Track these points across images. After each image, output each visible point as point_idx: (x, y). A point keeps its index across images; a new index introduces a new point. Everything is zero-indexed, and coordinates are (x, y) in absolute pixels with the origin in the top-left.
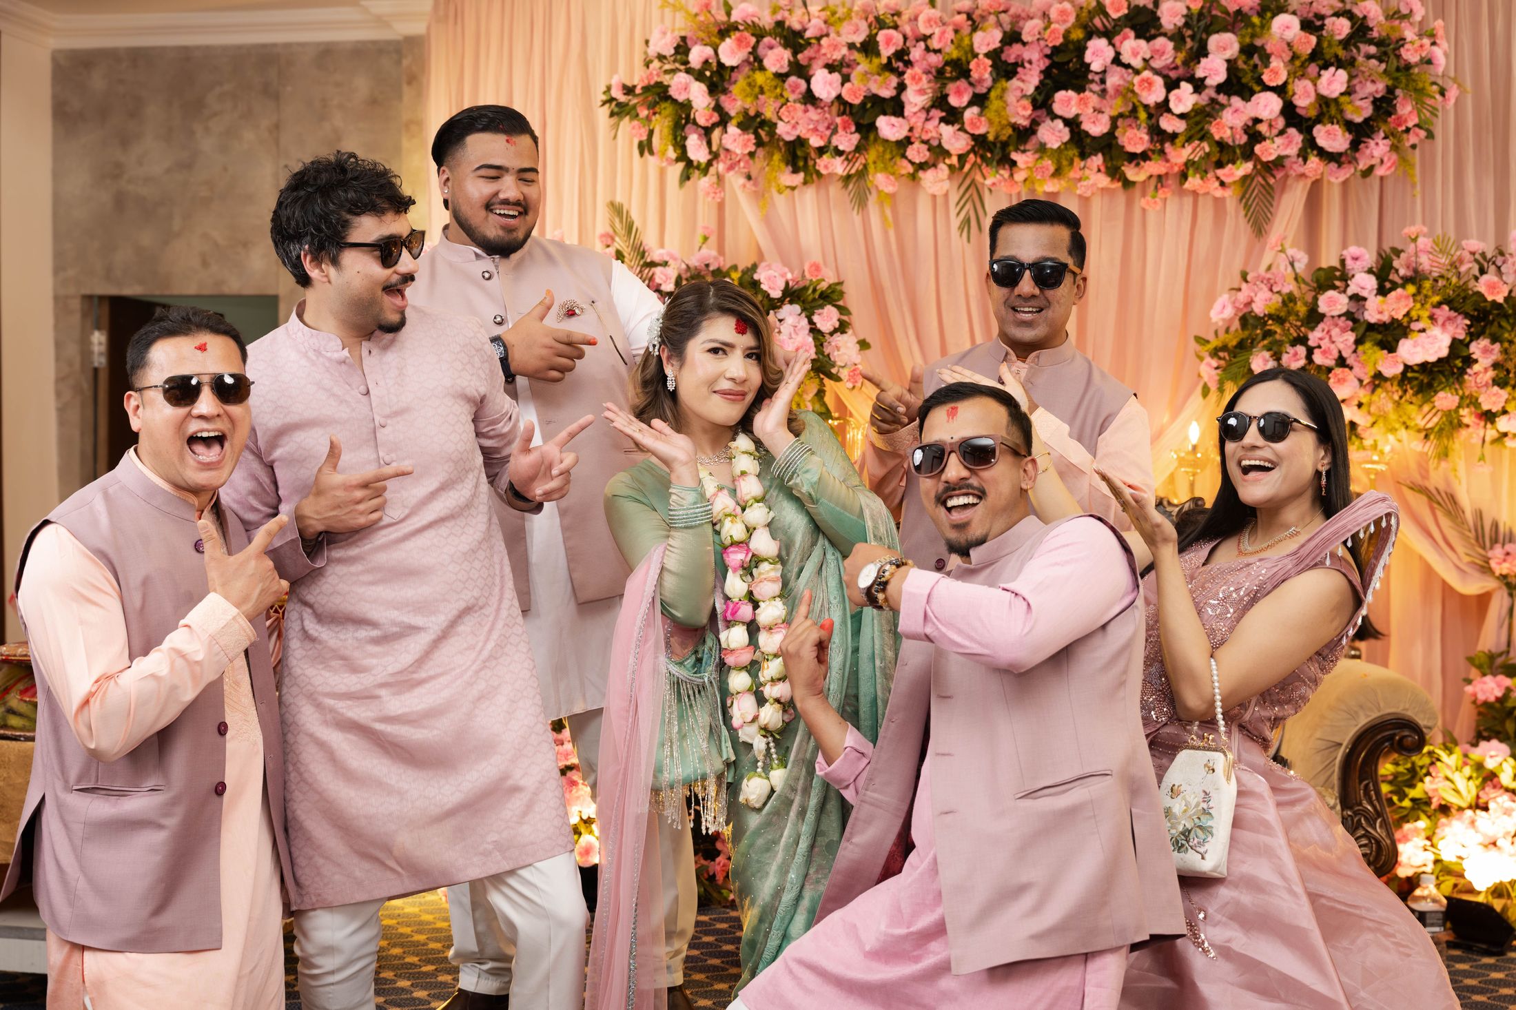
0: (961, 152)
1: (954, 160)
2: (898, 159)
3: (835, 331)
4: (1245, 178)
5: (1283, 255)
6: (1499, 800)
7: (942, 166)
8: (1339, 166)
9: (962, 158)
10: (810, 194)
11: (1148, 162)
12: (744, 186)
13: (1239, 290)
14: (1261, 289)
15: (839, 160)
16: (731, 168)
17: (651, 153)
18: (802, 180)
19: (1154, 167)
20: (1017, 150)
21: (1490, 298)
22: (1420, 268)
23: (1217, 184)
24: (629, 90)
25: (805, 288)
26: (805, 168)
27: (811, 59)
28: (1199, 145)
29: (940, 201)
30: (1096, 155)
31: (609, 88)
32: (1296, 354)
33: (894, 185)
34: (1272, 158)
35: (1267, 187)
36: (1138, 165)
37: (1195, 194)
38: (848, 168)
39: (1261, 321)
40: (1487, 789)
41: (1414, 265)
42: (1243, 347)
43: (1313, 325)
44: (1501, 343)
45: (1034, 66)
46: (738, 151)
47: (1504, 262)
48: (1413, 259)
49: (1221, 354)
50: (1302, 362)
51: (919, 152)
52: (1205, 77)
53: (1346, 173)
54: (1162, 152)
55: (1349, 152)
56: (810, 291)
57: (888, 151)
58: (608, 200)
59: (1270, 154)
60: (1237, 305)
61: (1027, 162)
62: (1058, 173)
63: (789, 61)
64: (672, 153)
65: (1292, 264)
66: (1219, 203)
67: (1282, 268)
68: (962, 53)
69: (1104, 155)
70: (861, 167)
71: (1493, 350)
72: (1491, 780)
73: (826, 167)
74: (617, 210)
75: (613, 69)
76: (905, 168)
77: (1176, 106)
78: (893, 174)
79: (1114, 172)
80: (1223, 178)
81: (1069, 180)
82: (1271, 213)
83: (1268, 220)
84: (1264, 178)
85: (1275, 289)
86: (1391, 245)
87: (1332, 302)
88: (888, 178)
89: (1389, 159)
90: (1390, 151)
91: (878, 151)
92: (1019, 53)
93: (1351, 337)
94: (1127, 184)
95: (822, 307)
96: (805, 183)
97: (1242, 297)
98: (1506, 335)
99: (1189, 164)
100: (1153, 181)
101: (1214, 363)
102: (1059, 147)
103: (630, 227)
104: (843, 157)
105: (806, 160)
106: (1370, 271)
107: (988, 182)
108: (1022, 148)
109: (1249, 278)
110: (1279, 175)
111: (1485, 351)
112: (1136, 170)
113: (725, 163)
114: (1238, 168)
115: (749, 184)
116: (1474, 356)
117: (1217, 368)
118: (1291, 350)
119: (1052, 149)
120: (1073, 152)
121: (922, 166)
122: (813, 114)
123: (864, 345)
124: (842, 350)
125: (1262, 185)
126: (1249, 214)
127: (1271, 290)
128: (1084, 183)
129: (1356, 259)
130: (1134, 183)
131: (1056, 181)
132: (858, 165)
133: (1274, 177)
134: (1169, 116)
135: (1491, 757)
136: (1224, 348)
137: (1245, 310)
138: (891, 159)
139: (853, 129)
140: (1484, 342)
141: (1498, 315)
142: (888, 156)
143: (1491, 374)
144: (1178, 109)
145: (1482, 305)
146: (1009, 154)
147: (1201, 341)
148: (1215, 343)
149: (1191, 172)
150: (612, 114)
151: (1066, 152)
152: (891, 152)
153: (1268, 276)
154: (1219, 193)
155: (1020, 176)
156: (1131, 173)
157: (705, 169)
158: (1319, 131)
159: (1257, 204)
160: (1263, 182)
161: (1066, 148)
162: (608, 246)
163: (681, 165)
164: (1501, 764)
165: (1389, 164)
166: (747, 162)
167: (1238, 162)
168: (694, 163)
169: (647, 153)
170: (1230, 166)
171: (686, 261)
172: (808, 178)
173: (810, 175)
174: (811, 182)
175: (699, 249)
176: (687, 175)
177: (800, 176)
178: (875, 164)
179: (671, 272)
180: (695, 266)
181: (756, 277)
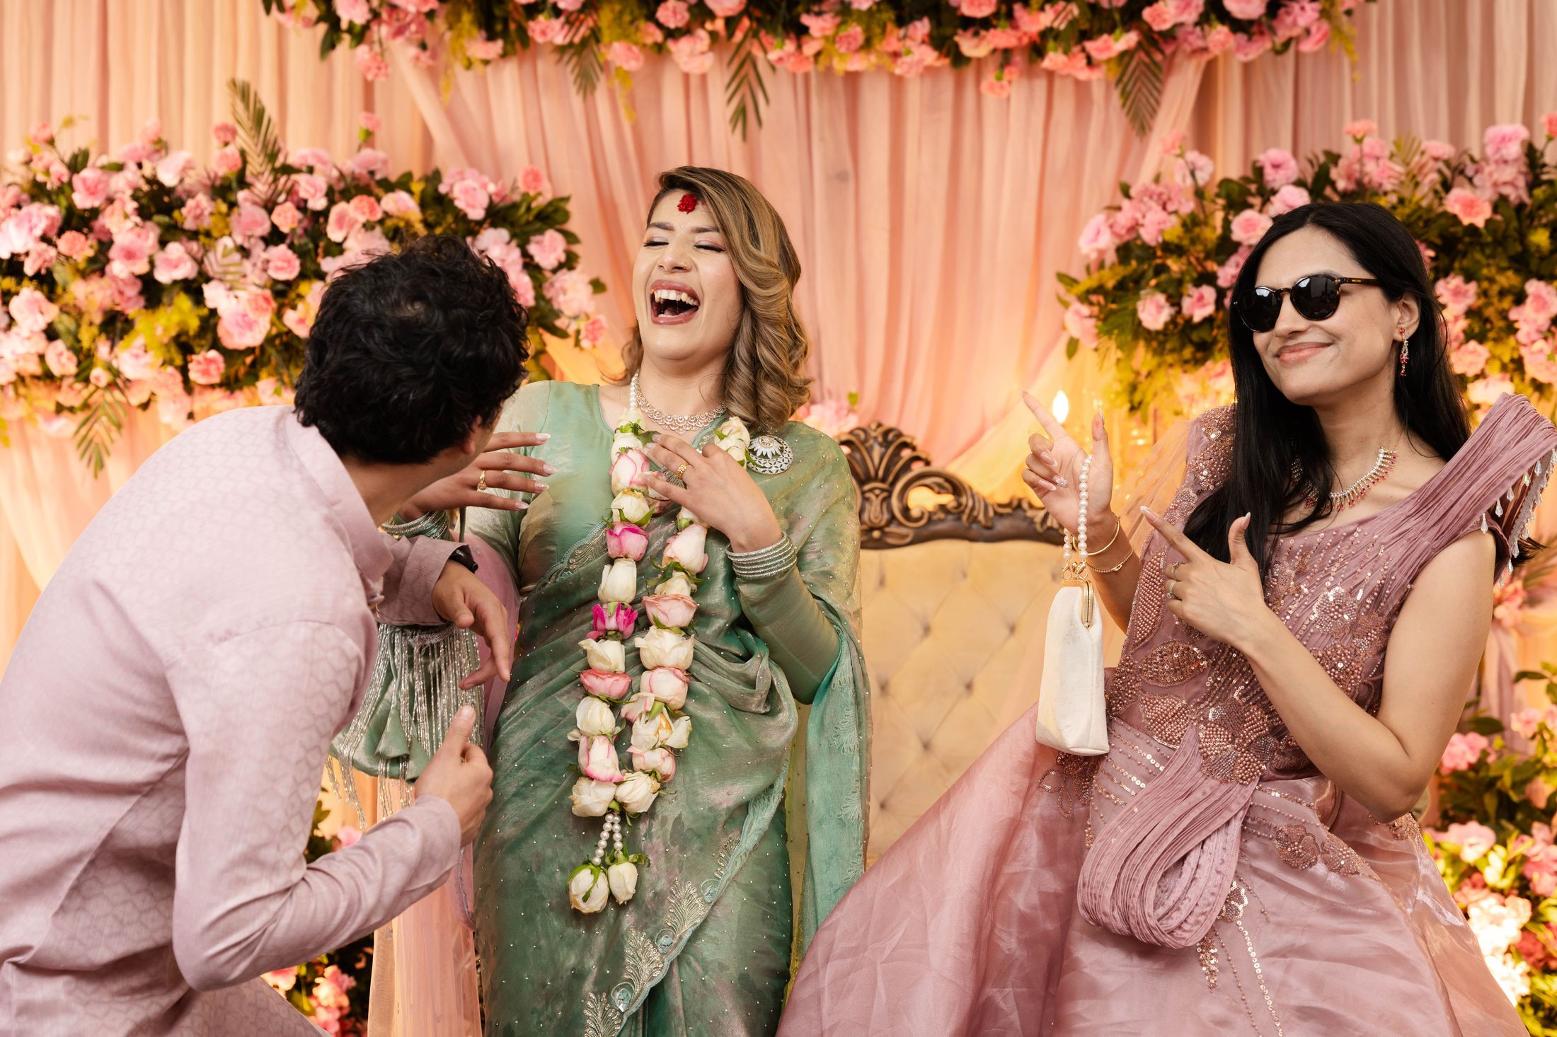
0: (730, 13)
1: (719, 25)
2: (643, 24)
3: (561, 266)
4: (1125, 56)
5: (1181, 161)
6: (1484, 904)
7: (701, 33)
8: (1250, 39)
9: (731, 22)
10: (510, 70)
11: (992, 31)
12: (417, 59)
13: (1119, 209)
14: (1150, 209)
15: (557, 24)
16: (399, 32)
17: (282, 8)
18: (500, 51)
19: (1000, 37)
20: (808, 11)
21: (1466, 221)
22: (1366, 180)
23: (1084, 62)
25: (515, 206)
26: (505, 35)
28: (1064, 9)
29: (694, 83)
30: (920, 19)
32: (1201, 298)
33: (637, 60)
34: (1166, 26)
35: (1153, 67)
36: (976, 34)
37: (1050, 75)
38: (571, 35)
39: (1148, 252)
40: (1466, 889)
41: (1357, 175)
42: (1127, 289)
43: (1221, 258)
44: (1479, 281)
46: (412, 9)
47: (1477, 172)
48: (1357, 167)
49: (1094, 298)
50: (1209, 310)
51: (675, 13)
53: (1258, 49)
54: (1010, 16)
55: (1264, 19)
56: (523, 209)
57: (628, 11)
58: (228, 77)
59: (1165, 21)
60: (1116, 230)
61: (823, 29)
62: (867, 45)
64: (311, 11)
65: (1193, 174)
66: (1082, 89)
67: (1178, 179)
69: (931, 20)
70: (588, 33)
71: (1467, 291)
72: (1470, 877)
73: (544, 33)
74: (243, 92)
76: (652, 35)
78: (636, 43)
79: (942, 43)
80: (1095, 54)
81: (880, 54)
82: (1156, 101)
83: (1153, 113)
84: (1148, 54)
85: (1171, 207)
86: (1326, 147)
87: (1250, 226)
88: (629, 49)
89: (1319, 29)
90: (1319, 19)
91: (613, 11)
94: (958, 60)
95: (541, 232)
96: (504, 55)
97: (1123, 219)
98: (1485, 271)
99: (1048, 34)
100: (998, 58)
101: (1085, 310)
102: (870, 9)
103: (258, 117)
104: (562, 19)
105: (505, 22)
106: (1299, 183)
107: (773, 55)
108: (816, 8)
109: (1133, 192)
110: (1169, 50)
111: (1457, 293)
112: (975, 41)
113: (389, 24)
114: (1117, 40)
115: (425, 57)
116: (1442, 300)
117: (1091, 316)
118: (1194, 292)
119: (859, 11)
120: (887, 17)
121: (672, 34)
123: (597, 286)
124: (570, 295)
125: (1146, 65)
126: (1129, 103)
127: (1164, 208)
128: (907, 59)
129: (1276, 166)
130: (968, 60)
131: (862, 55)
132: (583, 31)
133: (1162, 52)
135: (1471, 845)
136: (1099, 290)
137: (1127, 238)
138: (632, 22)
140: (1455, 281)
141: (1471, 244)
142: (627, 18)
143: (1463, 323)
145: (1452, 230)
146: (798, 16)
147: (1067, 280)
148: (1087, 283)
149: (1051, 44)
151: (878, 16)
152: (632, 13)
153: (1160, 189)
154: (1084, 74)
155: (810, 48)
156: (969, 46)
157: (360, 34)
159: (1140, 90)
160: (1147, 60)
161: (879, 11)
162: (226, 144)
163: (322, 28)
164: (1485, 856)
165: (1318, 36)
166: (421, 25)
167: (1118, 31)
168: (344, 25)
169: (274, 7)
170: (1105, 37)
171: (340, 166)
172: (509, 48)
173: (513, 43)
174: (515, 53)
175: (359, 149)
176: (329, 45)
177: (498, 45)
178: (609, 27)
179: (320, 181)
180: (353, 173)
181: (443, 189)
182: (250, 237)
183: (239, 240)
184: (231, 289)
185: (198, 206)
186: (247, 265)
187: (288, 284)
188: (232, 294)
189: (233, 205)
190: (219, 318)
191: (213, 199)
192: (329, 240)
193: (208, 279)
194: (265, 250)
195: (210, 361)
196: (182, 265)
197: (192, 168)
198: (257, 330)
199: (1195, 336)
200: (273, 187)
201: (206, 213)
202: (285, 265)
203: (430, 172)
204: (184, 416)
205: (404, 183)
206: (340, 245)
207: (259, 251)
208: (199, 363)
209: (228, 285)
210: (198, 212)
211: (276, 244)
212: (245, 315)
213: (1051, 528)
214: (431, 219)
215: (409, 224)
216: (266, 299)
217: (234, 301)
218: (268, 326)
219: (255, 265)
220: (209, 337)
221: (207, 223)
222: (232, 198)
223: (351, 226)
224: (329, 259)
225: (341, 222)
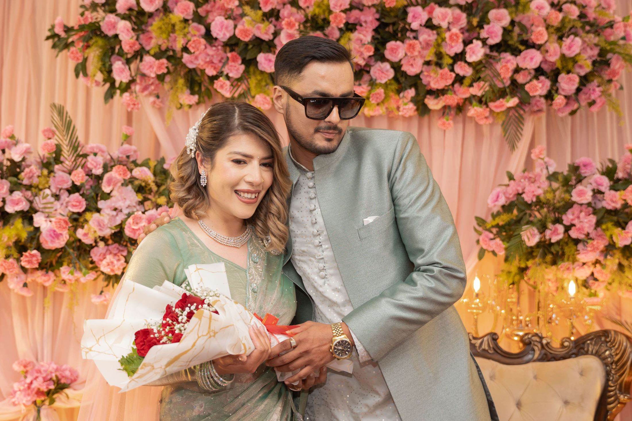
5: (542, 161)
11: (443, 96)
12: (154, 103)
13: (508, 185)
14: (525, 185)
15: (227, 84)
16: (145, 89)
17: (86, 75)
18: (197, 101)
19: (448, 100)
23: (488, 113)
24: (68, 30)
26: (199, 93)
27: (208, 12)
28: (484, 85)
30: (410, 89)
31: (53, 27)
32: (556, 230)
33: (268, 104)
35: (519, 117)
36: (436, 98)
38: (233, 91)
42: (514, 225)
43: (566, 210)
45: (369, 25)
46: (152, 75)
48: (628, 166)
49: (494, 230)
50: (561, 237)
52: (487, 39)
57: (264, 80)
59: (537, 91)
60: (508, 195)
63: (194, 11)
64: (100, 77)
65: (547, 168)
68: (321, 11)
69: (414, 89)
70: (242, 92)
73: (222, 87)
74: (61, 111)
75: (55, 14)
77: (470, 56)
78: (268, 95)
79: (419, 103)
80: (494, 109)
82: (521, 135)
83: (518, 139)
84: (516, 111)
87: (581, 194)
88: (265, 98)
89: (601, 101)
90: (601, 96)
91: (257, 79)
92: (358, 16)
93: (593, 219)
94: (424, 112)
96: (198, 103)
97: (511, 191)
99: (472, 98)
101: (491, 235)
102: (386, 83)
103: (68, 125)
104: (230, 83)
105: (200, 85)
106: (603, 173)
109: (515, 177)
110: (527, 109)
112: (434, 101)
113: (141, 84)
114: (508, 101)
115: (158, 101)
118: (552, 227)
119: (381, 83)
120: (395, 86)
122: (211, 51)
125: (515, 116)
126: (507, 135)
127: (533, 185)
128: (406, 107)
129: (586, 165)
130: (431, 111)
132: (240, 90)
133: (524, 110)
134: (463, 64)
136: (497, 226)
137: (513, 199)
138: (266, 86)
139: (240, 62)
142: (264, 83)
144: (471, 58)
147: (481, 222)
148: (491, 222)
150: (54, 46)
151: (390, 86)
152: (266, 81)
153: (529, 176)
154: (483, 121)
157: (126, 88)
158: (563, 78)
159: (512, 128)
161: (390, 84)
162: (49, 139)
163: (108, 85)
165: (600, 104)
166: (157, 86)
167: (508, 97)
168: (117, 84)
169: (81, 74)
170: (501, 100)
171: (111, 154)
172: (202, 99)
173: (203, 97)
174: (204, 102)
175: (122, 144)
176: (109, 95)
177: (196, 98)
178: (255, 87)
179: (100, 159)
180: (119, 157)
181: (166, 166)
182: (60, 190)
183: (54, 191)
184: (48, 217)
185: (31, 171)
186: (57, 204)
187: (79, 214)
188: (48, 219)
189: (51, 172)
190: (41, 233)
191: (42, 169)
192: (103, 191)
193: (36, 211)
194: (68, 197)
195: (33, 256)
196: (21, 203)
197: (30, 153)
198: (61, 238)
199: (553, 250)
200: (74, 163)
201: (35, 175)
202: (78, 204)
203: (159, 159)
204: (22, 285)
205: (145, 164)
206: (109, 194)
207: (64, 196)
208: (26, 256)
209: (47, 215)
210: (31, 175)
211: (74, 193)
212: (54, 231)
213: (484, 350)
214: (159, 182)
215: (147, 184)
216: (65, 222)
217: (49, 223)
218: (68, 237)
219: (62, 204)
220: (35, 242)
221: (35, 181)
222: (51, 169)
223: (115, 185)
224: (102, 201)
225: (109, 182)
